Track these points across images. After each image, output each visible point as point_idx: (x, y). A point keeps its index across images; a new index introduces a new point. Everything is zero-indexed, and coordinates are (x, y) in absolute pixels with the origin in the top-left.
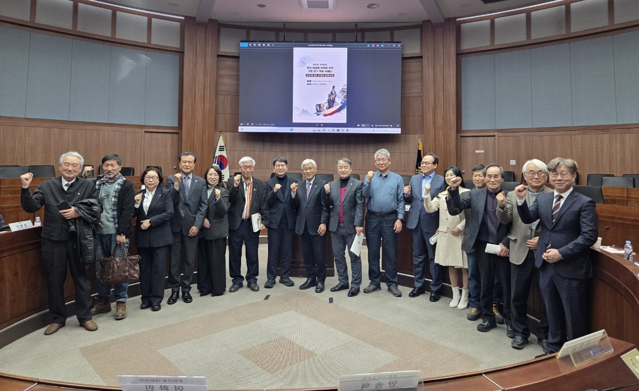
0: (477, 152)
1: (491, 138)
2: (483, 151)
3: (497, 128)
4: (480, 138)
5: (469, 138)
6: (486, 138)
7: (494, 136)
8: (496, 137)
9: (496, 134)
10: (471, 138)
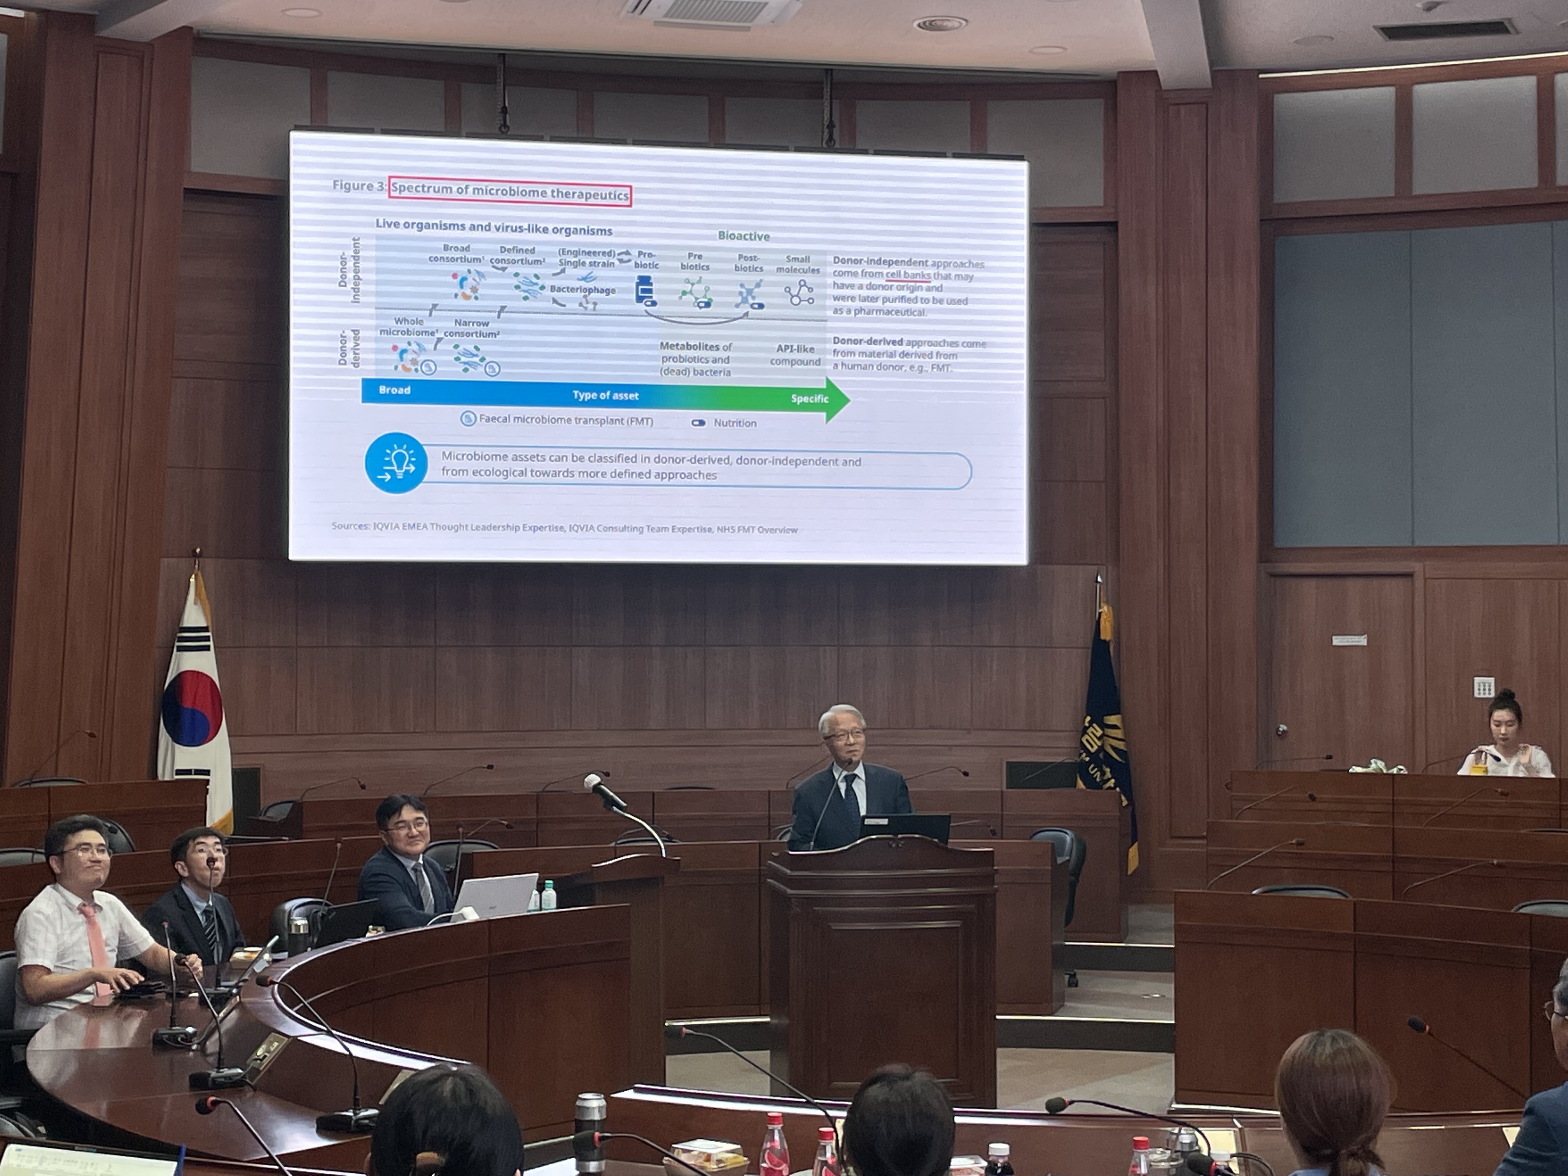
0: (1337, 641)
1: (1394, 582)
2: (1362, 641)
3: (1418, 543)
4: (1350, 582)
5: (1307, 582)
6: (1375, 582)
7: (1410, 575)
8: (1418, 580)
9: (1416, 566)
10: (1313, 582)
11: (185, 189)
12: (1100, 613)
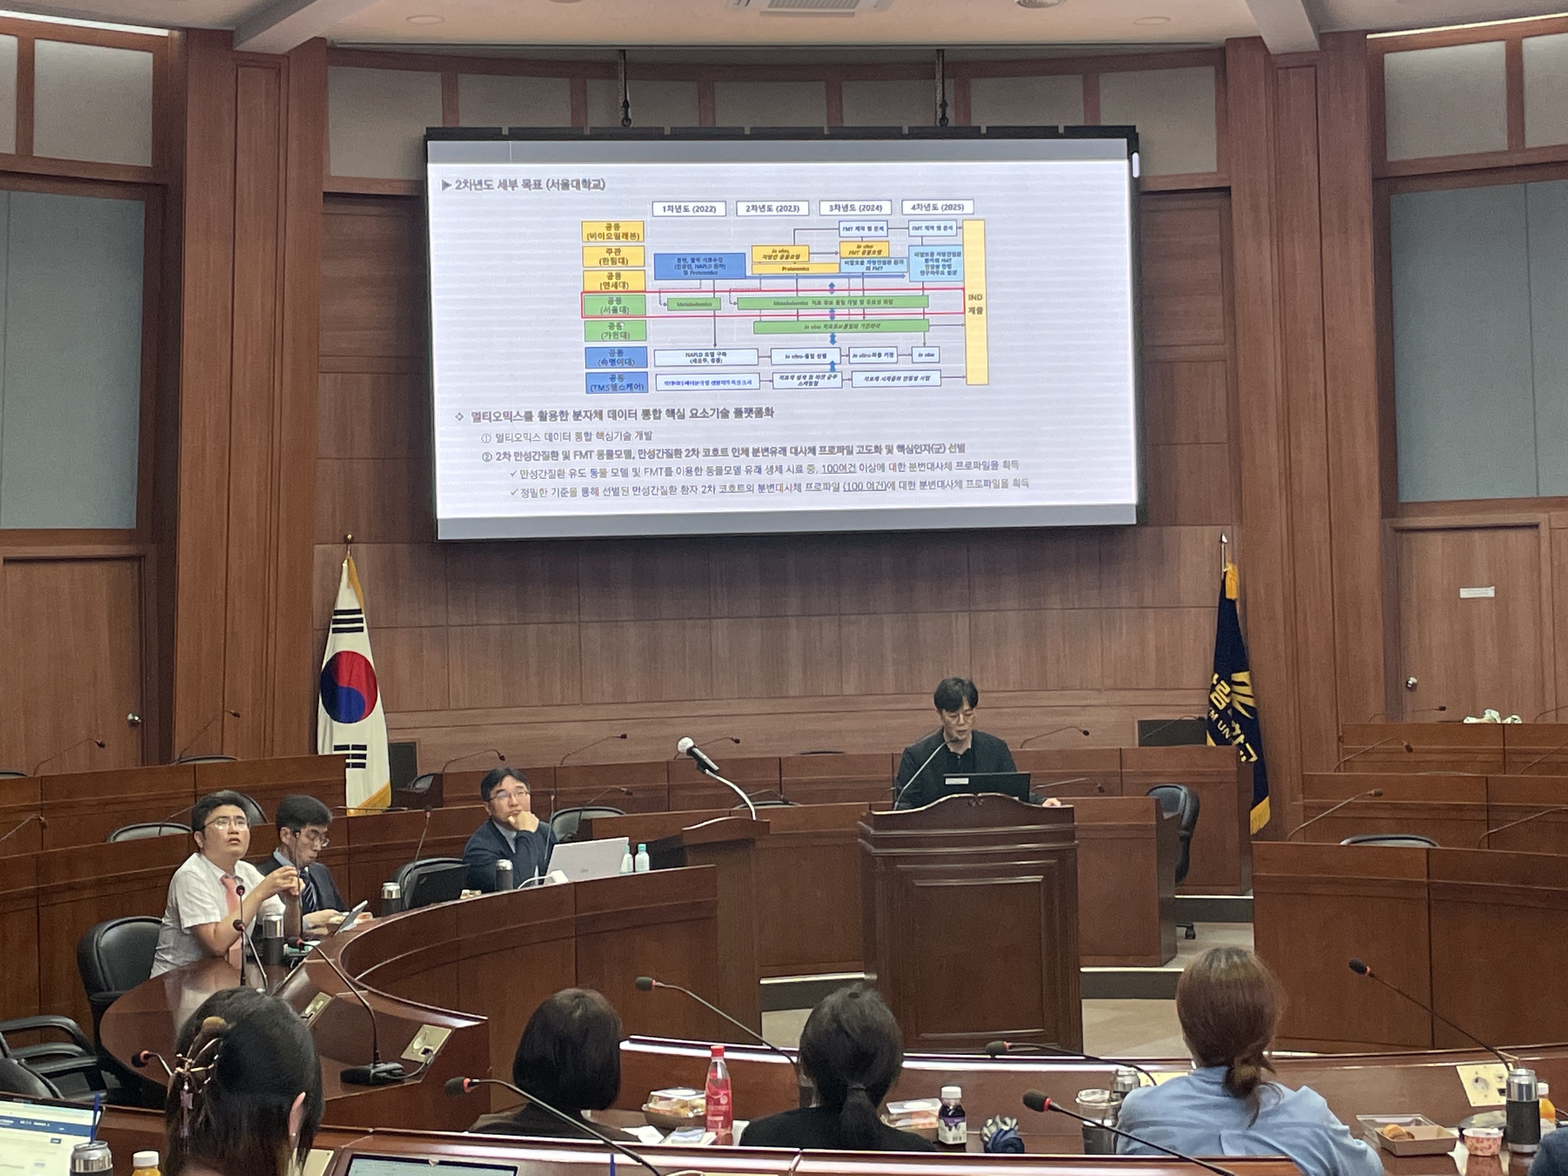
0: (1465, 593)
1: (1520, 534)
2: (1490, 592)
3: (1543, 494)
4: (1476, 535)
5: (1431, 536)
6: (1501, 534)
7: (1536, 526)
8: (1544, 530)
9: (1540, 517)
10: (1439, 537)
11: (325, 193)
12: (1225, 573)
